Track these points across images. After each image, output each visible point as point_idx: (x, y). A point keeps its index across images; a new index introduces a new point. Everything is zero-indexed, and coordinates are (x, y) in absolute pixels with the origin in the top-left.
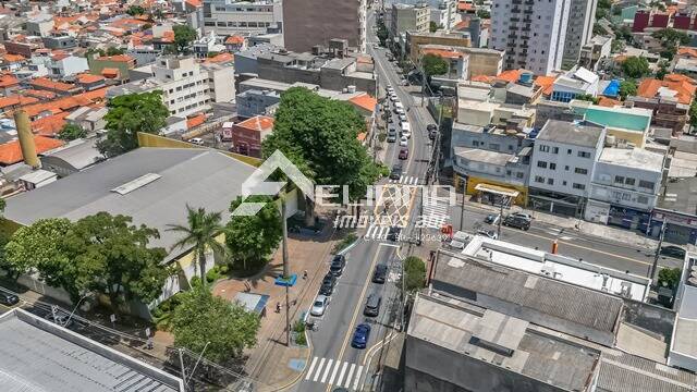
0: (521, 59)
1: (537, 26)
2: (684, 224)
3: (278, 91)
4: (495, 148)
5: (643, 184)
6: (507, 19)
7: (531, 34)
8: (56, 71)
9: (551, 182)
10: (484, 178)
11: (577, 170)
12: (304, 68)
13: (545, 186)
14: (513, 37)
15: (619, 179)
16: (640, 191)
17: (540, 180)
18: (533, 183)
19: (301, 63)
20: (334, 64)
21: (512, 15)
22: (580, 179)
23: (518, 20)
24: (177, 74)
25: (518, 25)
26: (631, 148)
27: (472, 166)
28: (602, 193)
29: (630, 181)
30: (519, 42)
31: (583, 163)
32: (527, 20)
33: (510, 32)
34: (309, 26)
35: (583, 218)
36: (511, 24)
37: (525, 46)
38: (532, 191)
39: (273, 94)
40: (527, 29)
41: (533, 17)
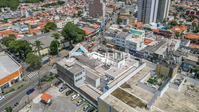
0: (144, 20)
1: (147, 13)
2: (141, 54)
3: (82, 24)
4: (112, 37)
5: (134, 45)
6: (141, 11)
7: (146, 15)
8: (54, 19)
9: (119, 44)
10: (109, 42)
11: (123, 42)
12: (90, 20)
13: (118, 45)
14: (142, 15)
15: (130, 44)
16: (134, 47)
17: (117, 43)
18: (116, 44)
19: (90, 19)
20: (95, 19)
21: (142, 11)
22: (123, 43)
23: (143, 12)
24: (66, 20)
25: (143, 13)
26: (137, 38)
27: (107, 40)
28: (128, 47)
29: (132, 45)
30: (144, 16)
31: (123, 40)
32: (145, 12)
33: (142, 14)
34: (93, 11)
35: (125, 52)
36: (142, 12)
37: (145, 17)
38: (116, 46)
39: (81, 24)
40: (145, 14)
41: (147, 11)
